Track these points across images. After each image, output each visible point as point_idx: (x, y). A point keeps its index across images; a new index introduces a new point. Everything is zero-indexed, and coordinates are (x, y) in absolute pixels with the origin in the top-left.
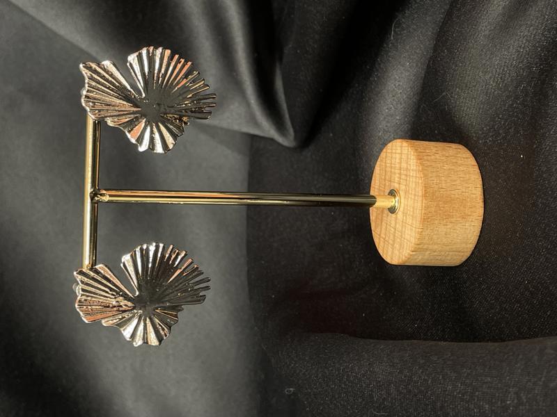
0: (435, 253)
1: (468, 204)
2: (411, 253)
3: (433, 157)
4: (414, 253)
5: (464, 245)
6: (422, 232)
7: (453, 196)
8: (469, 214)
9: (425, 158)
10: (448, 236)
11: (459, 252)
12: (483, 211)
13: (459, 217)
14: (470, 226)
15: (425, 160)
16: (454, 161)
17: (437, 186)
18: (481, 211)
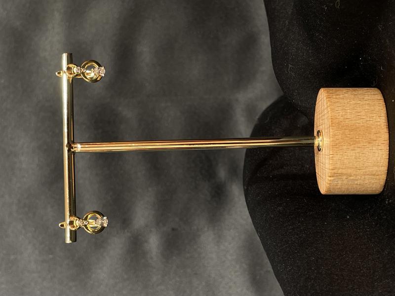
0: (352, 178)
1: (373, 131)
2: (330, 179)
3: (341, 96)
4: (332, 178)
5: (376, 168)
6: (332, 157)
7: (357, 124)
8: (375, 139)
9: (334, 97)
10: (358, 160)
11: (374, 175)
12: (388, 136)
13: (366, 142)
14: (377, 150)
15: (333, 98)
16: (362, 97)
17: (342, 118)
18: (387, 136)
